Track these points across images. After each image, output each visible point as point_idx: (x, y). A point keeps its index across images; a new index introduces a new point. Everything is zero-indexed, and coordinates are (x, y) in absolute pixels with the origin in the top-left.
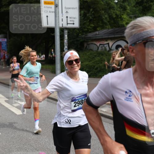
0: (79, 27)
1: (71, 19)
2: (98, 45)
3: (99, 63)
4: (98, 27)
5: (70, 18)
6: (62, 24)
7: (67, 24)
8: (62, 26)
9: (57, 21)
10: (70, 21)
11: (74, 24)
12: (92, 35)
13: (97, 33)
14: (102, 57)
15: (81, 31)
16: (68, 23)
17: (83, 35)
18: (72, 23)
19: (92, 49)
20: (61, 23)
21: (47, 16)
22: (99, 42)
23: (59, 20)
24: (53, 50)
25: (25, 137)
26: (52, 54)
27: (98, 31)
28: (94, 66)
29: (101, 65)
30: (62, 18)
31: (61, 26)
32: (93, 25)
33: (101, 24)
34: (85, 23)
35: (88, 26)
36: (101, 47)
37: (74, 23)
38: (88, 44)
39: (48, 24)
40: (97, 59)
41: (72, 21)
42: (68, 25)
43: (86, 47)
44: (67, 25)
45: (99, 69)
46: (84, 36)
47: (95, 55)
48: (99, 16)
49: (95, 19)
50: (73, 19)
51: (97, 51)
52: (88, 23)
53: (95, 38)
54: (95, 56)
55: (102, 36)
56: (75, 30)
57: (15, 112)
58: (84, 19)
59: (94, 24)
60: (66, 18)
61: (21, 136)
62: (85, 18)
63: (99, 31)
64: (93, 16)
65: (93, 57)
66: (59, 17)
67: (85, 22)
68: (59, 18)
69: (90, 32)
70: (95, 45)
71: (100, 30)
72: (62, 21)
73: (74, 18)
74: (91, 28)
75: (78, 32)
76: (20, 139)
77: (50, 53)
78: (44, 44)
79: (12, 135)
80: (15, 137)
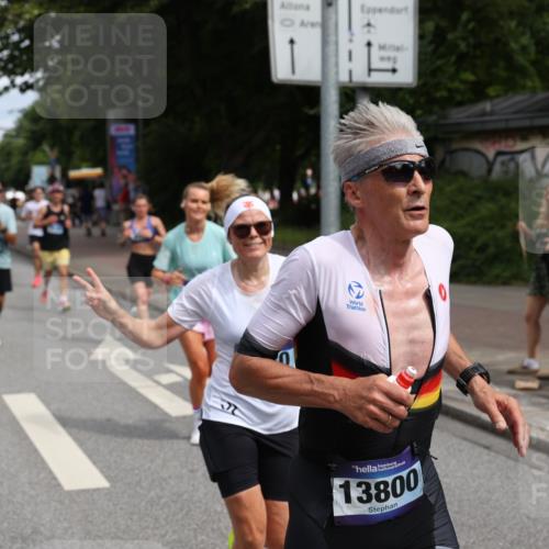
0: (415, 84)
1: (384, 53)
2: (491, 153)
3: (492, 228)
4: (490, 84)
5: (382, 47)
6: (350, 72)
7: (370, 70)
8: (351, 81)
9: (332, 60)
10: (382, 59)
11: (394, 71)
12: (468, 117)
13: (488, 106)
14: (504, 201)
15: (422, 100)
16: (373, 66)
17: (431, 113)
18: (389, 65)
19: (465, 168)
20: (344, 66)
21: (292, 42)
22: (494, 143)
23: (337, 56)
24: (309, 172)
25: (200, 502)
26: (307, 187)
27: (490, 98)
28: (473, 240)
29: (500, 234)
30: (351, 46)
31: (344, 78)
32: (469, 77)
33: (503, 74)
34: (439, 69)
35: (452, 78)
36: (503, 163)
37: (397, 66)
38: (452, 152)
39: (293, 72)
40: (486, 208)
41: (389, 59)
42: (373, 74)
43: (443, 162)
44: (369, 75)
45: (492, 250)
46: (434, 118)
47: (478, 193)
48: (497, 40)
49: (478, 53)
50: (392, 54)
51: (486, 179)
52: (452, 70)
53: (477, 127)
54: (479, 198)
55: (507, 120)
56: (401, 94)
57: (162, 406)
58: (434, 51)
59: (474, 73)
60: (366, 49)
61: (185, 496)
62: (442, 49)
63: (496, 101)
64: (471, 40)
65: (471, 204)
66: (337, 43)
67: (439, 63)
68: (337, 50)
69: (460, 104)
70: (479, 156)
71: (498, 96)
72: (350, 59)
73: (398, 49)
74: (462, 87)
75: (411, 101)
76: (182, 510)
77: (298, 184)
78: (278, 147)
79: (152, 493)
80: (163, 500)
